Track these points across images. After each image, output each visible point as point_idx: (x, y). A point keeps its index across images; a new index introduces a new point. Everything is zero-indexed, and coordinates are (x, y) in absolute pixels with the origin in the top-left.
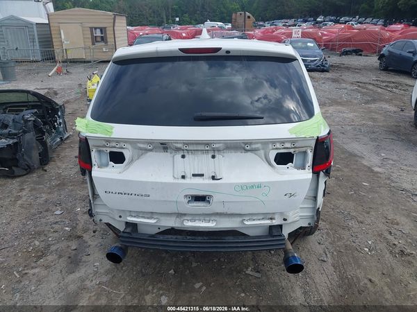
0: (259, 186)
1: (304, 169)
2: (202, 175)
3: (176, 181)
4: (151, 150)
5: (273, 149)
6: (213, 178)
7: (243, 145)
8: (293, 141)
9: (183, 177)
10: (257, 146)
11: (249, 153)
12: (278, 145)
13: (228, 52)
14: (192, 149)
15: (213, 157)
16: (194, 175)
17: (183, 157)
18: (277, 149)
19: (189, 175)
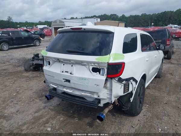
0: (85, 79)
1: (104, 76)
2: (68, 72)
3: (61, 73)
4: (56, 61)
5: (91, 65)
6: (71, 73)
7: (81, 63)
8: (98, 63)
9: (63, 72)
10: (85, 63)
11: (83, 66)
12: (93, 64)
13: (84, 29)
14: (66, 62)
15: (72, 66)
16: (66, 72)
17: (64, 65)
18: (92, 65)
19: (64, 72)
